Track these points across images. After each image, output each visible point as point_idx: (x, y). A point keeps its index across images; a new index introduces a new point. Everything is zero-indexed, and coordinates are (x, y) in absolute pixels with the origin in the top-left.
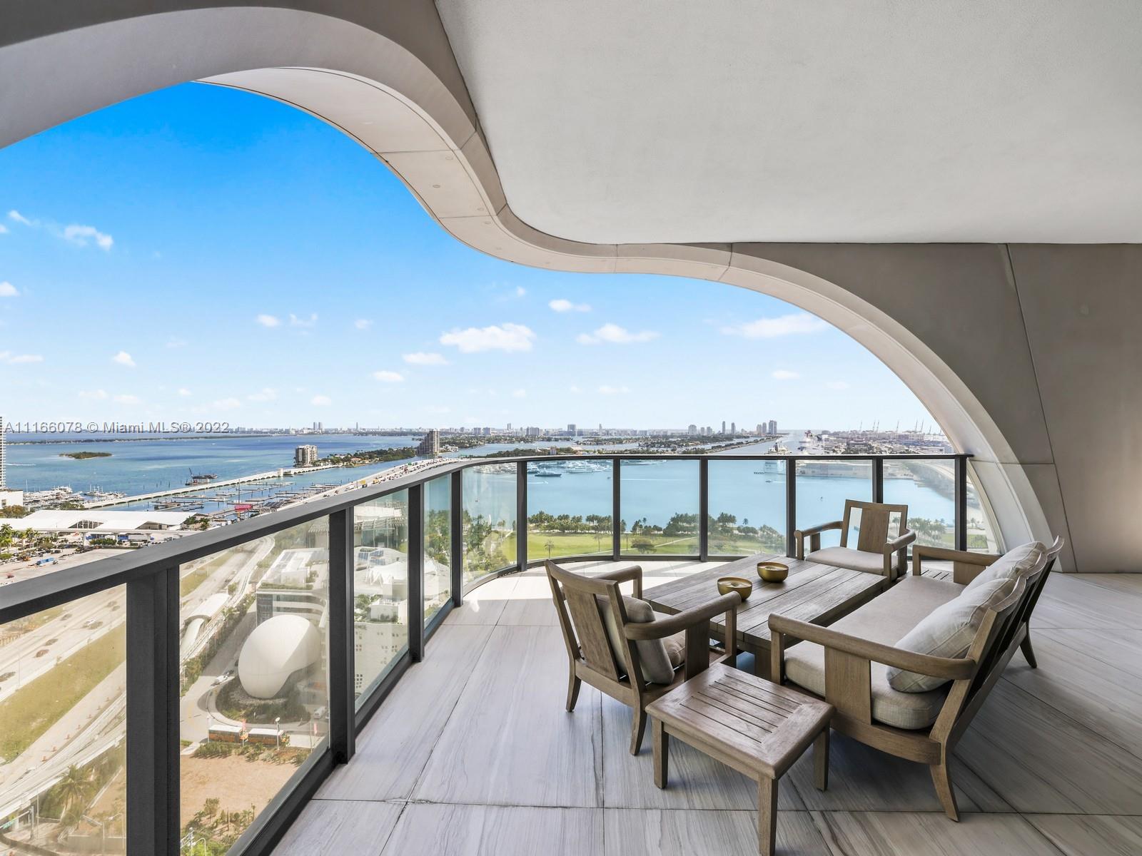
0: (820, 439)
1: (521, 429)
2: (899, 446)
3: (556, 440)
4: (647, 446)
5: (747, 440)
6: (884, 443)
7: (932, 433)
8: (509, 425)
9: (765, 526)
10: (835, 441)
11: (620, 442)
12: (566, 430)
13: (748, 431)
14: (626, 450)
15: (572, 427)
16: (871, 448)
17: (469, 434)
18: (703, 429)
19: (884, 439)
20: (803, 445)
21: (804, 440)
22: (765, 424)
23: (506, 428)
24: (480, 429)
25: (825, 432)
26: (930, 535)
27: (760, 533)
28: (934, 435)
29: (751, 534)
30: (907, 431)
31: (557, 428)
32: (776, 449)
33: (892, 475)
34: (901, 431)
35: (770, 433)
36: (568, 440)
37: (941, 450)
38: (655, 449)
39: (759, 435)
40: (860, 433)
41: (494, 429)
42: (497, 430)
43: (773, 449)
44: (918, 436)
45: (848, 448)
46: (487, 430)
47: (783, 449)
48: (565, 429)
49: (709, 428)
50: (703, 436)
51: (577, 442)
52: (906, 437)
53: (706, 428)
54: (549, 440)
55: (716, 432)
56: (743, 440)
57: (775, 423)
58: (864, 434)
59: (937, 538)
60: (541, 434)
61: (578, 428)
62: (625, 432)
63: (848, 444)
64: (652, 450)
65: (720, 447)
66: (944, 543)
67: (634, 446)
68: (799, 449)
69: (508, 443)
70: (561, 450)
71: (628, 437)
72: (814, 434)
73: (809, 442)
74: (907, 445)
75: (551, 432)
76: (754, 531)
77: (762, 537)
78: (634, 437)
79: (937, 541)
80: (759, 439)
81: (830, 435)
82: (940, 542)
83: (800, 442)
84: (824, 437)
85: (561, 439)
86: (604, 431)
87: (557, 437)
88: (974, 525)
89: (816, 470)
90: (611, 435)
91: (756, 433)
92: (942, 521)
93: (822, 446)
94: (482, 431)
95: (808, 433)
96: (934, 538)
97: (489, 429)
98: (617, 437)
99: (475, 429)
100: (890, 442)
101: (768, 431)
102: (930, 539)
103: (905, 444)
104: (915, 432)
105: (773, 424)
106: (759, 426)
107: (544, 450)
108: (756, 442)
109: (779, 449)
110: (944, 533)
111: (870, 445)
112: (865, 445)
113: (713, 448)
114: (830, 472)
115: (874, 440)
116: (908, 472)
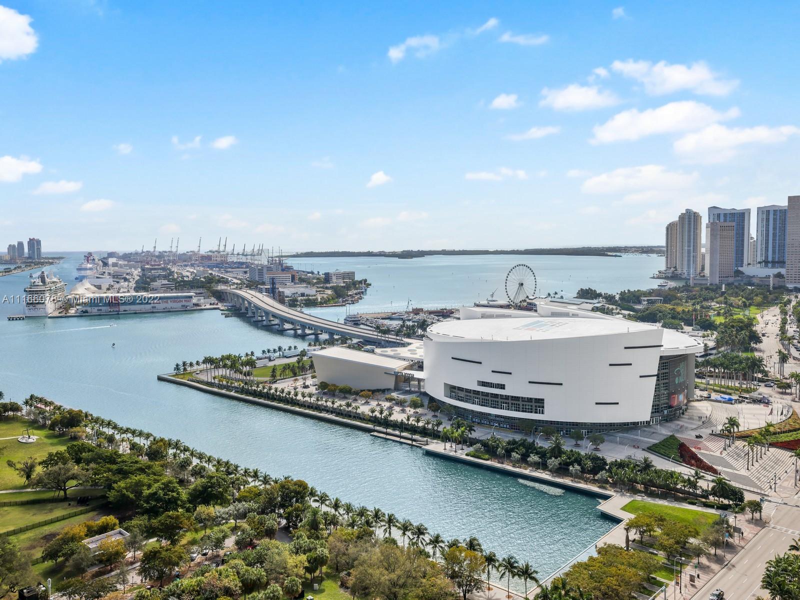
0: (105, 264)
2: (202, 269)
6: (186, 266)
7: (235, 252)
9: (32, 397)
10: (125, 265)
16: (172, 273)
19: (186, 260)
20: (83, 273)
21: (83, 266)
22: (21, 244)
25: (111, 255)
26: (241, 373)
27: (25, 409)
28: (238, 254)
29: (11, 413)
30: (210, 251)
32: (43, 281)
34: (204, 250)
35: (29, 258)
37: (246, 272)
39: (12, 261)
40: (157, 254)
43: (38, 282)
44: (221, 256)
45: (144, 275)
47: (55, 280)
52: (208, 258)
57: (39, 242)
58: (161, 256)
59: (249, 375)
63: (143, 270)
66: (256, 379)
68: (76, 279)
73: (91, 269)
74: (211, 267)
76: (15, 408)
77: (29, 414)
79: (248, 378)
80: (12, 267)
81: (119, 257)
82: (252, 378)
83: (78, 269)
84: (111, 261)
88: (281, 353)
89: (104, 308)
91: (7, 258)
92: (252, 353)
93: (109, 274)
95: (88, 257)
96: (245, 375)
100: (192, 265)
101: (26, 255)
102: (241, 377)
103: (209, 267)
104: (219, 251)
105: (34, 244)
106: (11, 247)
108: (7, 270)
109: (47, 280)
110: (255, 367)
111: (169, 269)
112: (164, 269)
114: (122, 308)
115: (174, 263)
116: (213, 300)
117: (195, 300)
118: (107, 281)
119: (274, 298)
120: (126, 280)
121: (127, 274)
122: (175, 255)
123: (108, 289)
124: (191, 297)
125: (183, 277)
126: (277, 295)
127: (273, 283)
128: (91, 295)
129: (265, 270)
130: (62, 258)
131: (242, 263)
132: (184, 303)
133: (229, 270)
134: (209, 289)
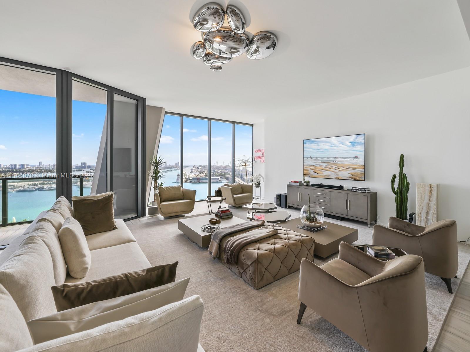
0: (198, 168)
1: (49, 165)
5: (171, 169)
6: (219, 169)
8: (40, 163)
10: (203, 169)
12: (81, 166)
13: (172, 166)
15: (84, 164)
16: (215, 171)
17: (7, 168)
19: (219, 168)
20: (192, 171)
21: (193, 169)
23: (38, 164)
24: (16, 165)
25: (200, 166)
33: (220, 181)
34: (224, 165)
36: (81, 171)
39: (176, 167)
42: (31, 166)
46: (22, 166)
51: (87, 172)
56: (170, 169)
61: (88, 164)
72: (196, 166)
74: (226, 170)
80: (176, 169)
81: (202, 167)
84: (200, 167)
85: (76, 170)
89: (196, 181)
93: (199, 171)
94: (18, 166)
95: (194, 167)
97: (24, 165)
99: (11, 165)
100: (221, 169)
104: (229, 166)
106: (176, 164)
108: (175, 170)
114: (201, 181)
115: (216, 168)
116: (225, 179)
117: (220, 179)
118: (198, 173)
119: (242, 180)
120: (203, 173)
121: (204, 171)
122: (217, 166)
123: (198, 176)
124: (219, 178)
125: (218, 172)
126: (243, 179)
127: (242, 175)
128: (193, 177)
129: (240, 171)
130: (188, 167)
132: (217, 180)
134: (225, 176)
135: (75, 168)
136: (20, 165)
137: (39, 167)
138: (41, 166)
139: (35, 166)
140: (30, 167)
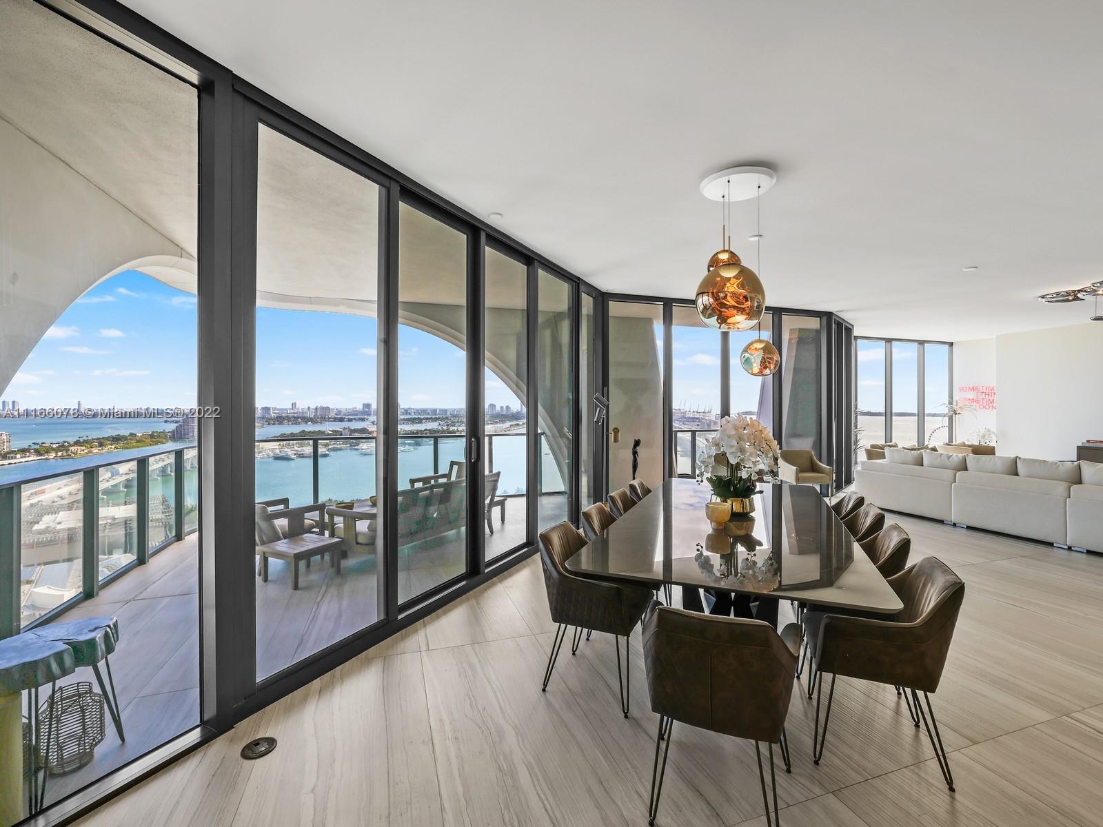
1: (309, 408)
3: (350, 420)
4: (448, 425)
7: (692, 411)
8: (294, 405)
11: (420, 421)
12: (360, 410)
14: (426, 430)
15: (367, 406)
18: (502, 408)
23: (291, 407)
31: (351, 407)
36: (363, 420)
38: (455, 428)
41: (275, 409)
42: (279, 410)
44: (682, 413)
48: (360, 407)
49: (507, 407)
50: (502, 415)
53: (505, 407)
54: (341, 420)
55: (515, 411)
60: (332, 414)
62: (424, 411)
64: (452, 428)
65: (518, 425)
67: (434, 425)
69: (292, 424)
70: (355, 431)
71: (428, 416)
75: (343, 411)
78: (434, 417)
85: (354, 419)
86: (403, 410)
87: (350, 417)
90: (410, 414)
97: (269, 409)
98: (416, 417)
107: (336, 431)
113: (511, 426)
131: (697, 418)
133: (687, 423)
135: (352, 415)
136: (263, 408)
137: (292, 411)
138: (296, 411)
139: (286, 410)
140: (279, 413)
